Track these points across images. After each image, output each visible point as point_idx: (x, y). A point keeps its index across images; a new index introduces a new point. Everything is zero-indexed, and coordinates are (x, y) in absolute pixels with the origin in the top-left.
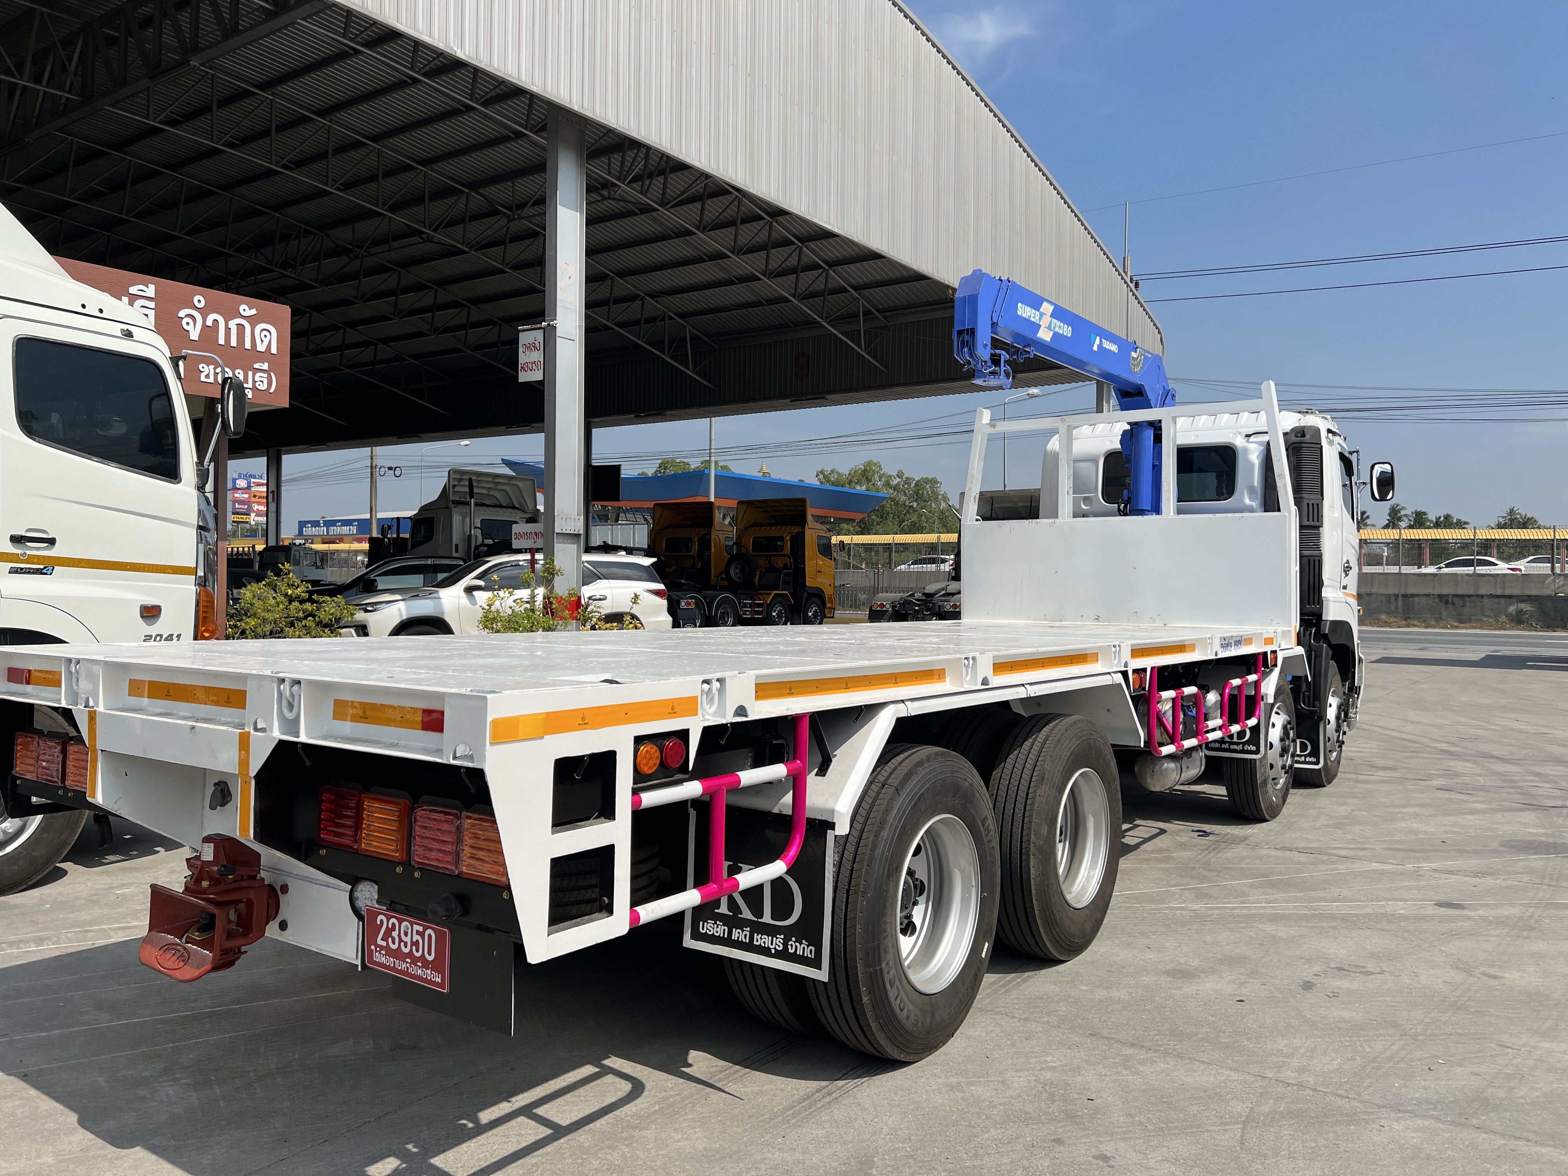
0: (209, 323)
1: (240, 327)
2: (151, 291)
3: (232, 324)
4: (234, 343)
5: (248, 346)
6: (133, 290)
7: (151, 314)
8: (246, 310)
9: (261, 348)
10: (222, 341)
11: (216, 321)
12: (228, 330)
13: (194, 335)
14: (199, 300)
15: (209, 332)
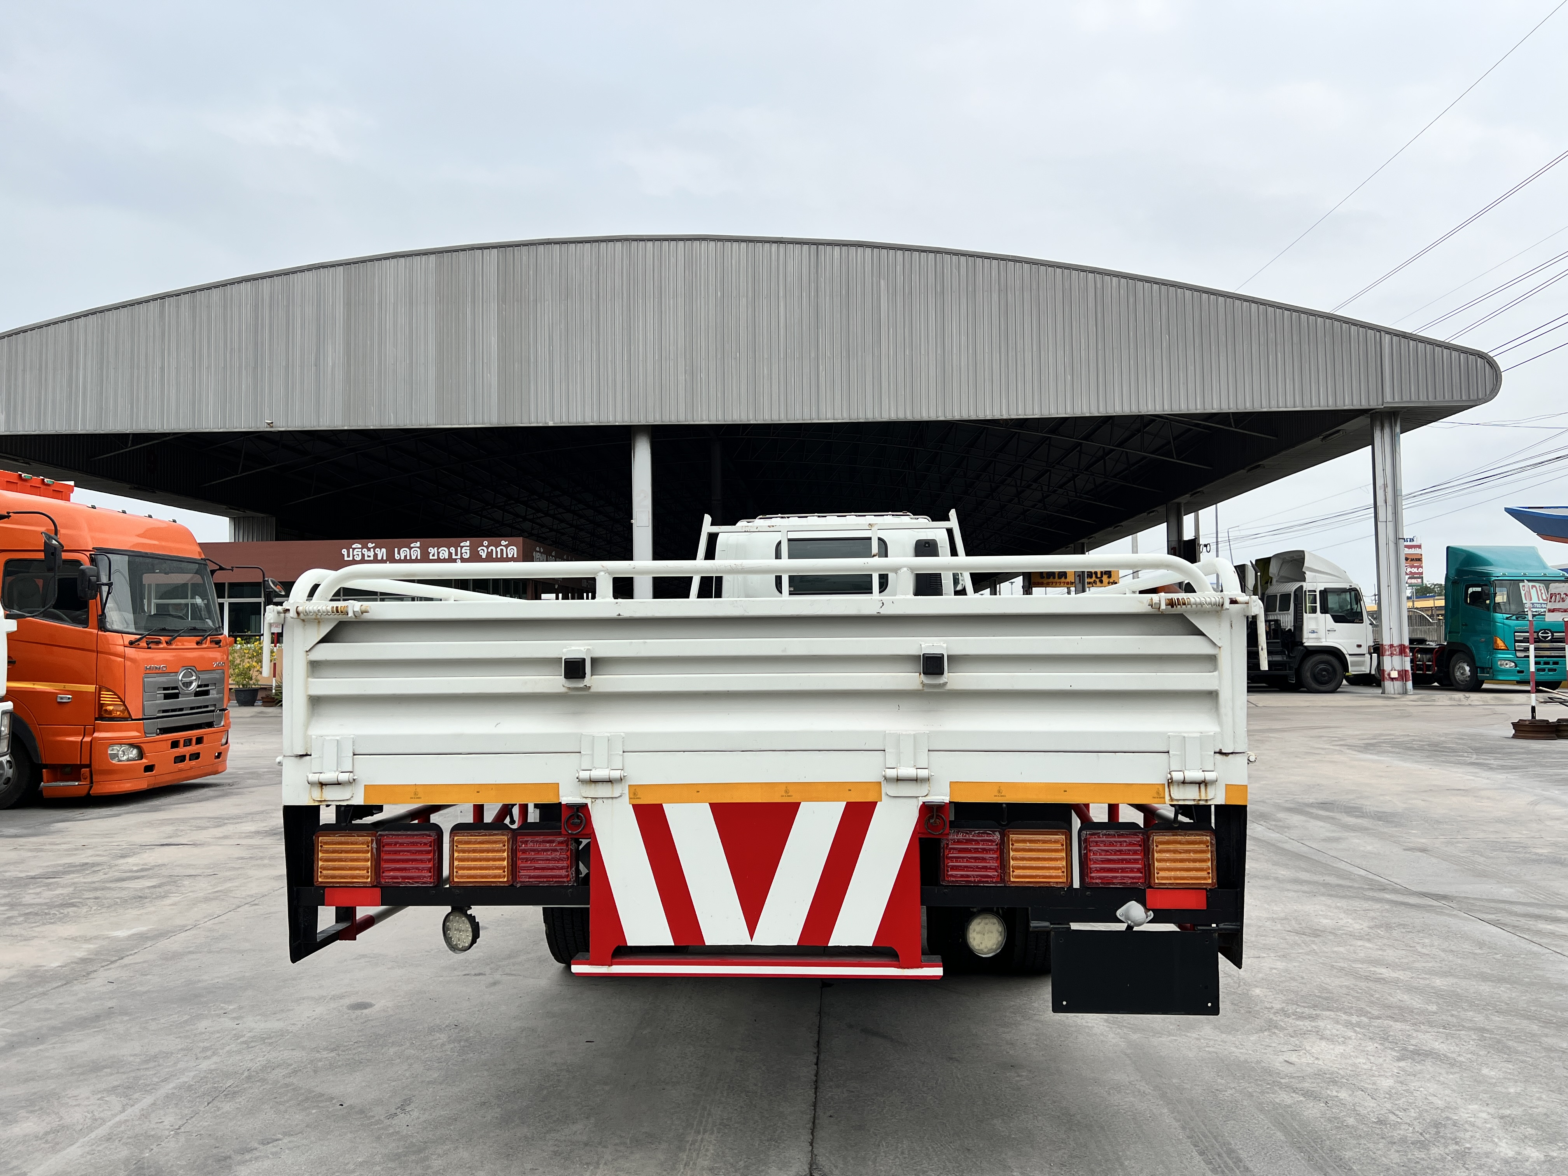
0: (489, 550)
1: (502, 550)
2: (468, 543)
3: (498, 550)
4: (499, 556)
5: (505, 556)
6: (462, 544)
7: (468, 552)
8: (503, 543)
9: (510, 556)
10: (494, 556)
11: (492, 550)
12: (497, 552)
13: (484, 556)
14: (486, 543)
15: (490, 554)
